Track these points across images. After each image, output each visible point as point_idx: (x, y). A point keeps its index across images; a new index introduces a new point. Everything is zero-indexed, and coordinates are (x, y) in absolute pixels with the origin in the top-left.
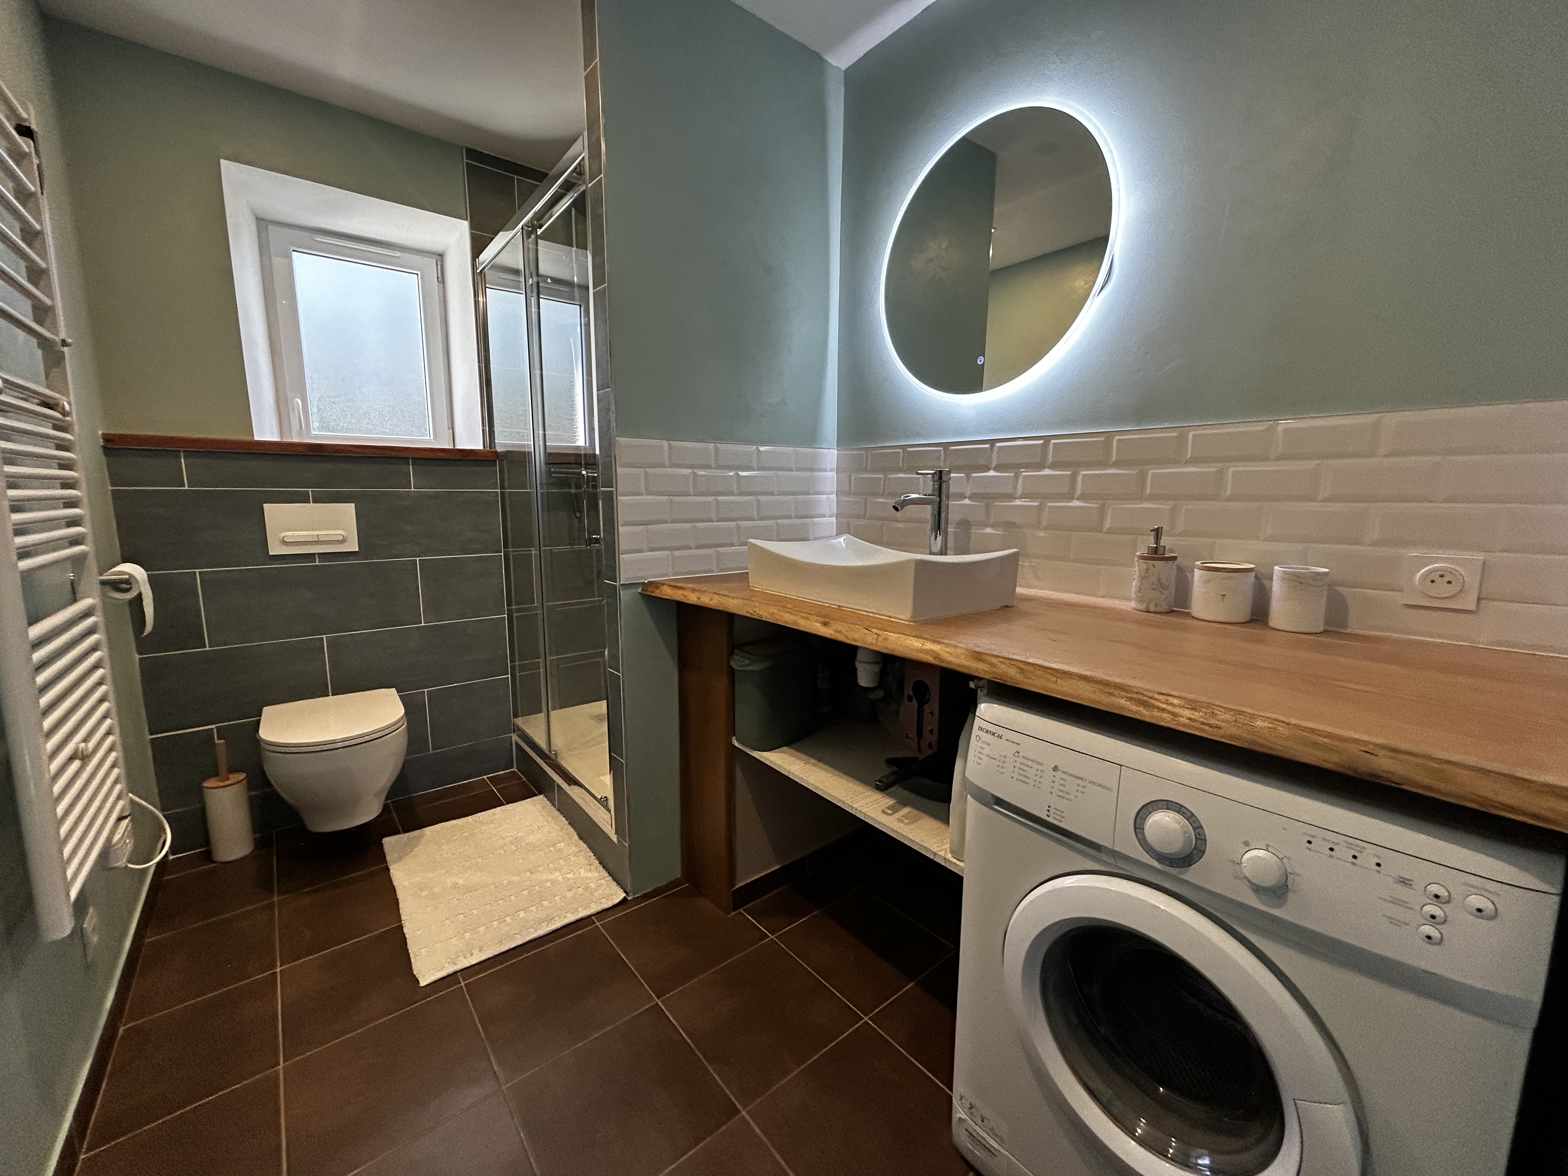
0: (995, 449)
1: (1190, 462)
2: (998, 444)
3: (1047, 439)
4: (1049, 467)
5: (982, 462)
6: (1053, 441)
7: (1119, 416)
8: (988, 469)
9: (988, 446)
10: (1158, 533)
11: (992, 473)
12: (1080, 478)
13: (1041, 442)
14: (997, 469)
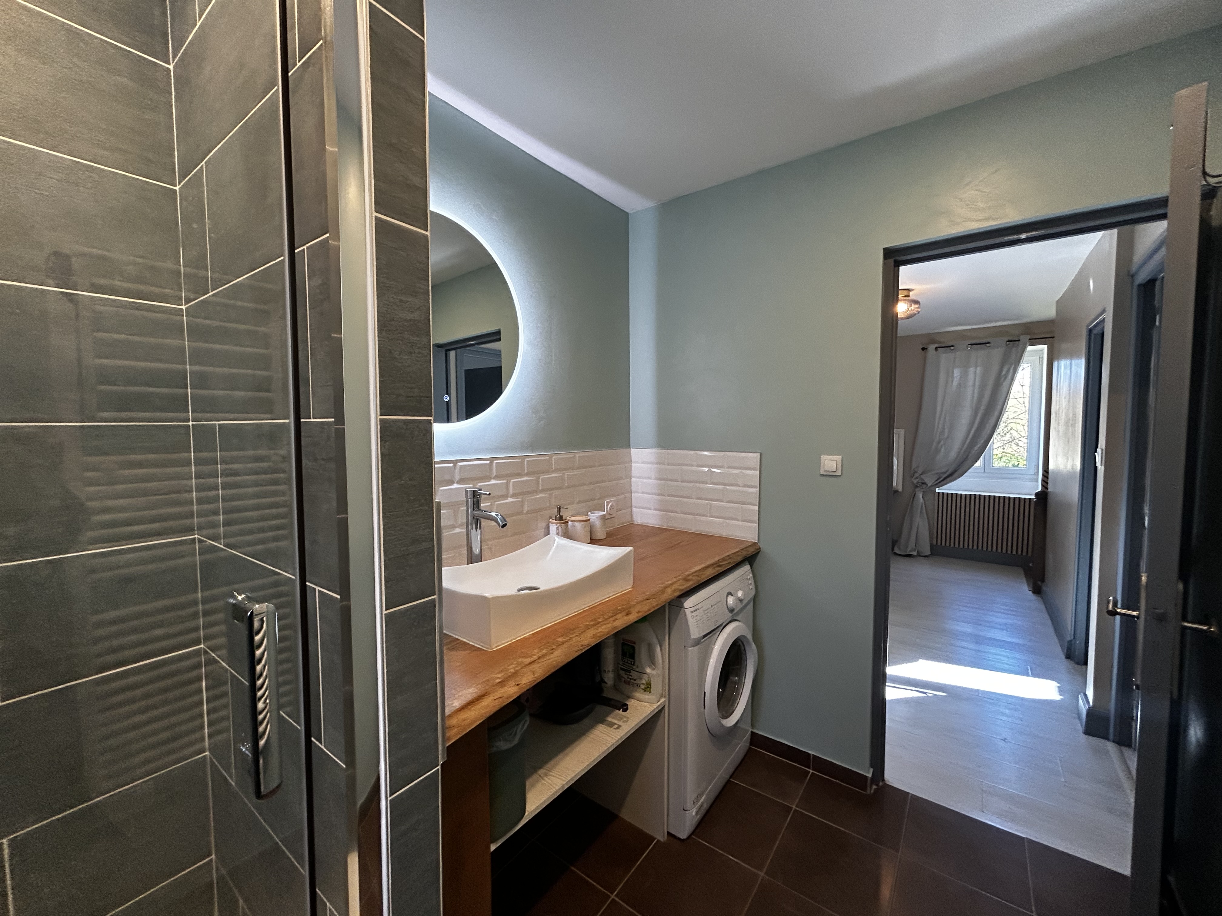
0: (458, 467)
1: (553, 472)
2: (460, 464)
3: (492, 460)
4: (494, 478)
5: (447, 477)
6: (496, 461)
7: (524, 448)
8: (452, 482)
9: (452, 465)
10: (559, 509)
11: (456, 486)
12: (511, 483)
13: (488, 462)
14: (458, 483)
